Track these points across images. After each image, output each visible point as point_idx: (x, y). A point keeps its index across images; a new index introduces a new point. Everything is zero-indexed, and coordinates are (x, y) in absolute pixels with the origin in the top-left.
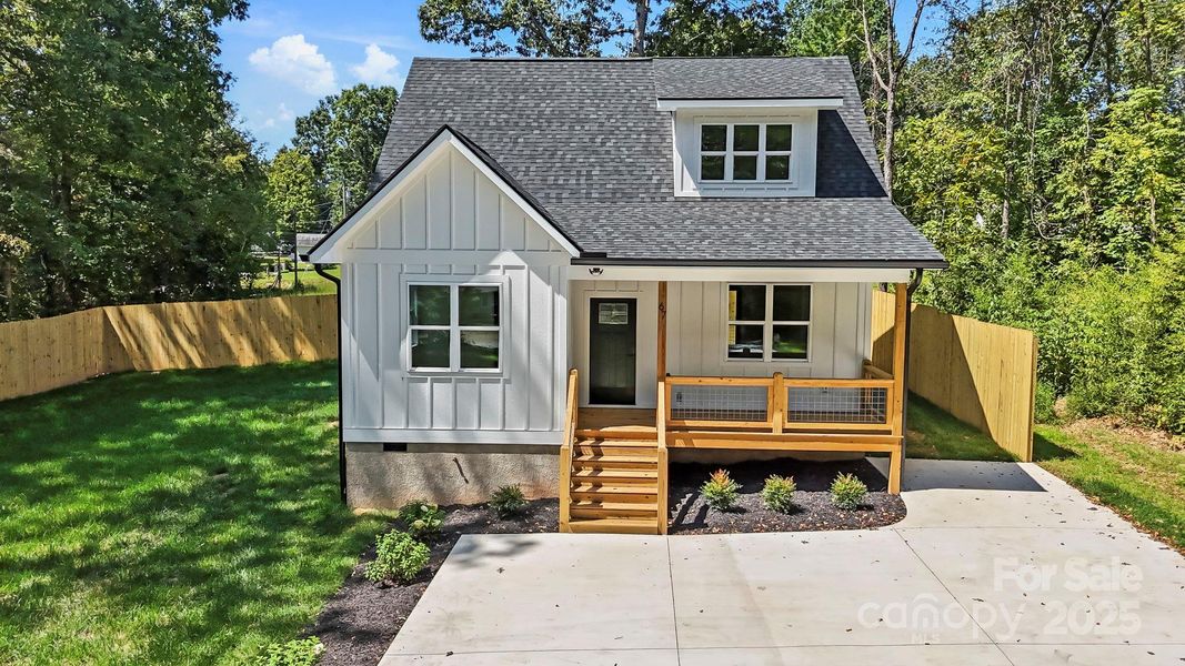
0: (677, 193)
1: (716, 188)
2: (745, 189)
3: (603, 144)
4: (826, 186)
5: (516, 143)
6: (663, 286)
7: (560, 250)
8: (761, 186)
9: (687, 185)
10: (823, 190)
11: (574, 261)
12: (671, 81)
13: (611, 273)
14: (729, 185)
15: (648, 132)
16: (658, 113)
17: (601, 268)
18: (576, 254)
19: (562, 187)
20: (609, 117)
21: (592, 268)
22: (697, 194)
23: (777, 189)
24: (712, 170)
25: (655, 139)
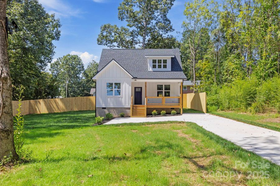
0: (149, 70)
1: (155, 69)
2: (160, 70)
3: (136, 63)
4: (173, 69)
5: (122, 63)
6: (146, 83)
7: (130, 77)
8: (162, 69)
9: (150, 69)
10: (172, 70)
11: (132, 79)
12: (147, 53)
13: (138, 80)
14: (157, 69)
15: (144, 61)
16: (146, 58)
17: (136, 80)
18: (133, 77)
19: (129, 69)
20: (137, 58)
21: (135, 80)
22: (152, 71)
23: (165, 70)
24: (154, 67)
25: (145, 62)
